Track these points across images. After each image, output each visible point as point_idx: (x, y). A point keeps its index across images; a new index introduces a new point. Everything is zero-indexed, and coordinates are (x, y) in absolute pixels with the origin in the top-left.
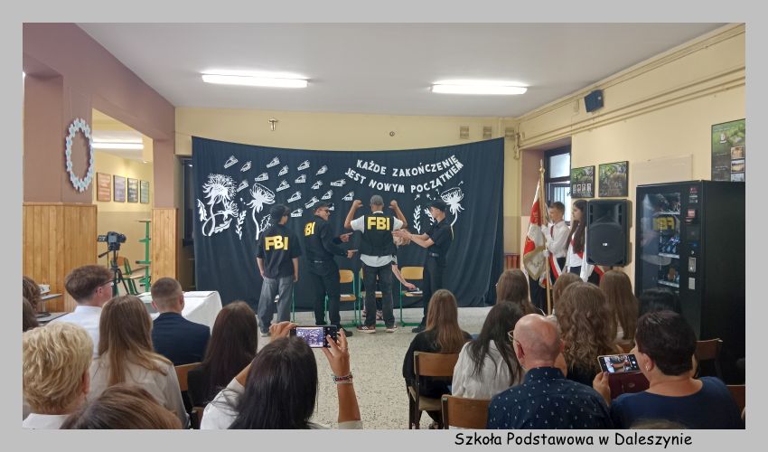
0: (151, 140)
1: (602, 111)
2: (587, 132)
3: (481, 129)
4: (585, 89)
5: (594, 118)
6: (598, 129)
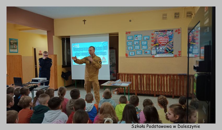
0: (46, 31)
3: (174, 14)
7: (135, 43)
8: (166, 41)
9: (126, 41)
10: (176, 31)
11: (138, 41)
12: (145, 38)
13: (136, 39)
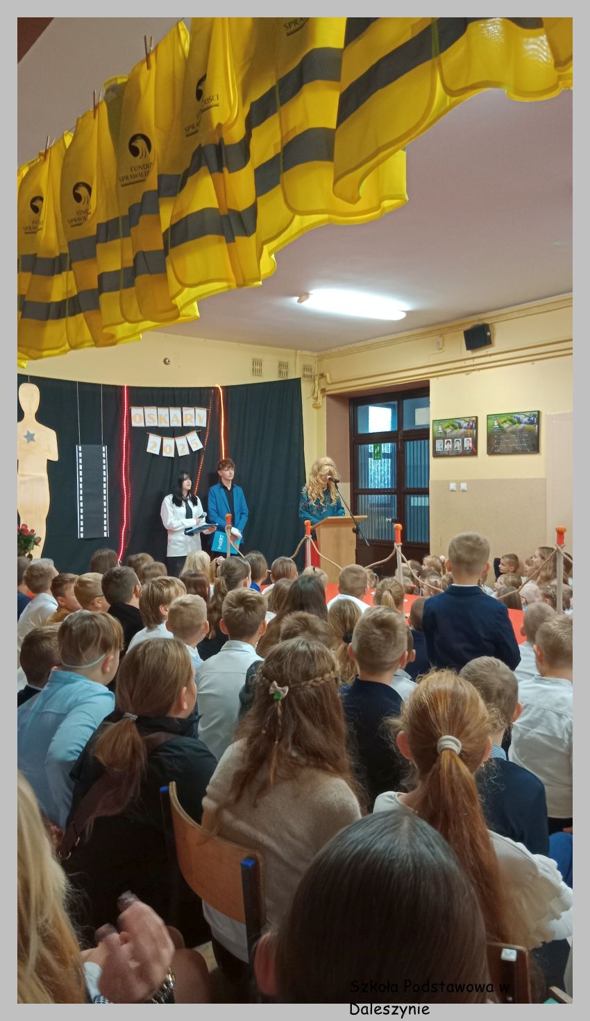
1: (490, 350)
2: (463, 375)
3: (277, 365)
5: (473, 358)
6: (481, 371)
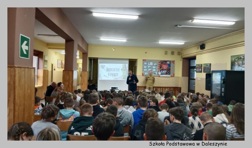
0: (82, 53)
1: (204, 50)
2: (201, 55)
3: (171, 52)
4: (200, 44)
7: (149, 67)
8: (167, 67)
9: (143, 65)
10: (172, 62)
11: (151, 66)
12: (155, 64)
13: (149, 65)
